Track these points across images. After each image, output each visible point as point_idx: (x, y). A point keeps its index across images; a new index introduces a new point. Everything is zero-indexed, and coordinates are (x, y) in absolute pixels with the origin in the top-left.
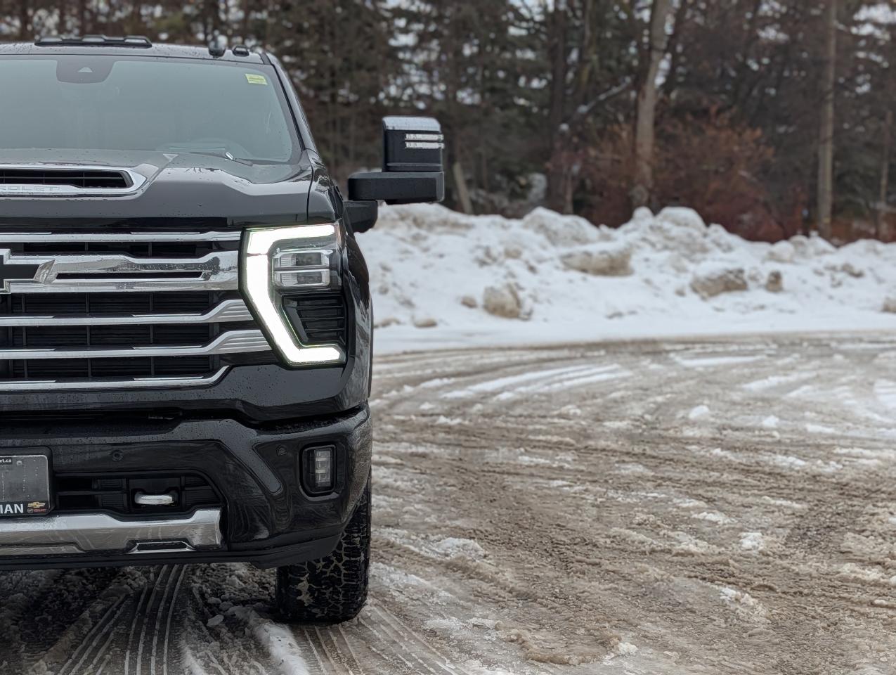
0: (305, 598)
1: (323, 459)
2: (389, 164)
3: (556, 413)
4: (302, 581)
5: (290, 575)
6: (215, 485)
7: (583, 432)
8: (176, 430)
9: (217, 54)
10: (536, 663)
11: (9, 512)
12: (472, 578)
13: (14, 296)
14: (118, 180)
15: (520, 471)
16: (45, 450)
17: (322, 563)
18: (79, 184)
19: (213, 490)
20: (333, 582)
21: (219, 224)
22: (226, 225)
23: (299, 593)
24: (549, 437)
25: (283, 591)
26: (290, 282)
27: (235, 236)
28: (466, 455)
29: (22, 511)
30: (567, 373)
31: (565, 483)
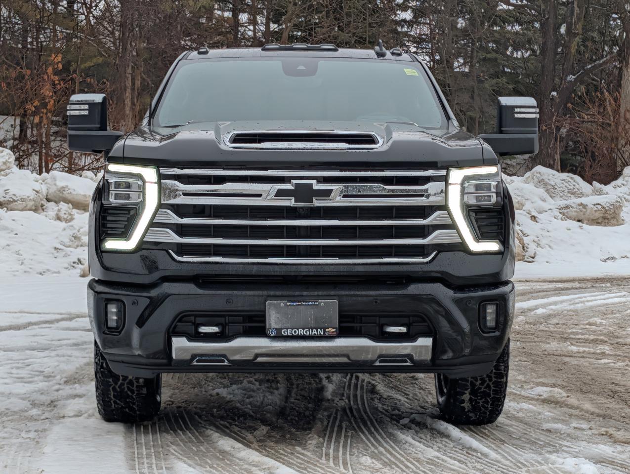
0: (466, 405)
1: (491, 310)
2: (503, 129)
3: (585, 322)
4: (465, 394)
5: (458, 390)
6: (431, 322)
7: (611, 334)
8: (409, 288)
9: (381, 55)
10: (622, 444)
11: (315, 334)
12: (562, 407)
13: (318, 207)
14: (370, 140)
15: (573, 355)
16: (337, 298)
17: (479, 382)
18: (348, 142)
19: (428, 326)
20: (486, 395)
21: (433, 165)
22: (437, 166)
23: (463, 401)
24: (587, 336)
25: (452, 401)
26: (473, 201)
27: (443, 173)
28: (527, 346)
29: (322, 333)
30: (585, 297)
31: (610, 361)
